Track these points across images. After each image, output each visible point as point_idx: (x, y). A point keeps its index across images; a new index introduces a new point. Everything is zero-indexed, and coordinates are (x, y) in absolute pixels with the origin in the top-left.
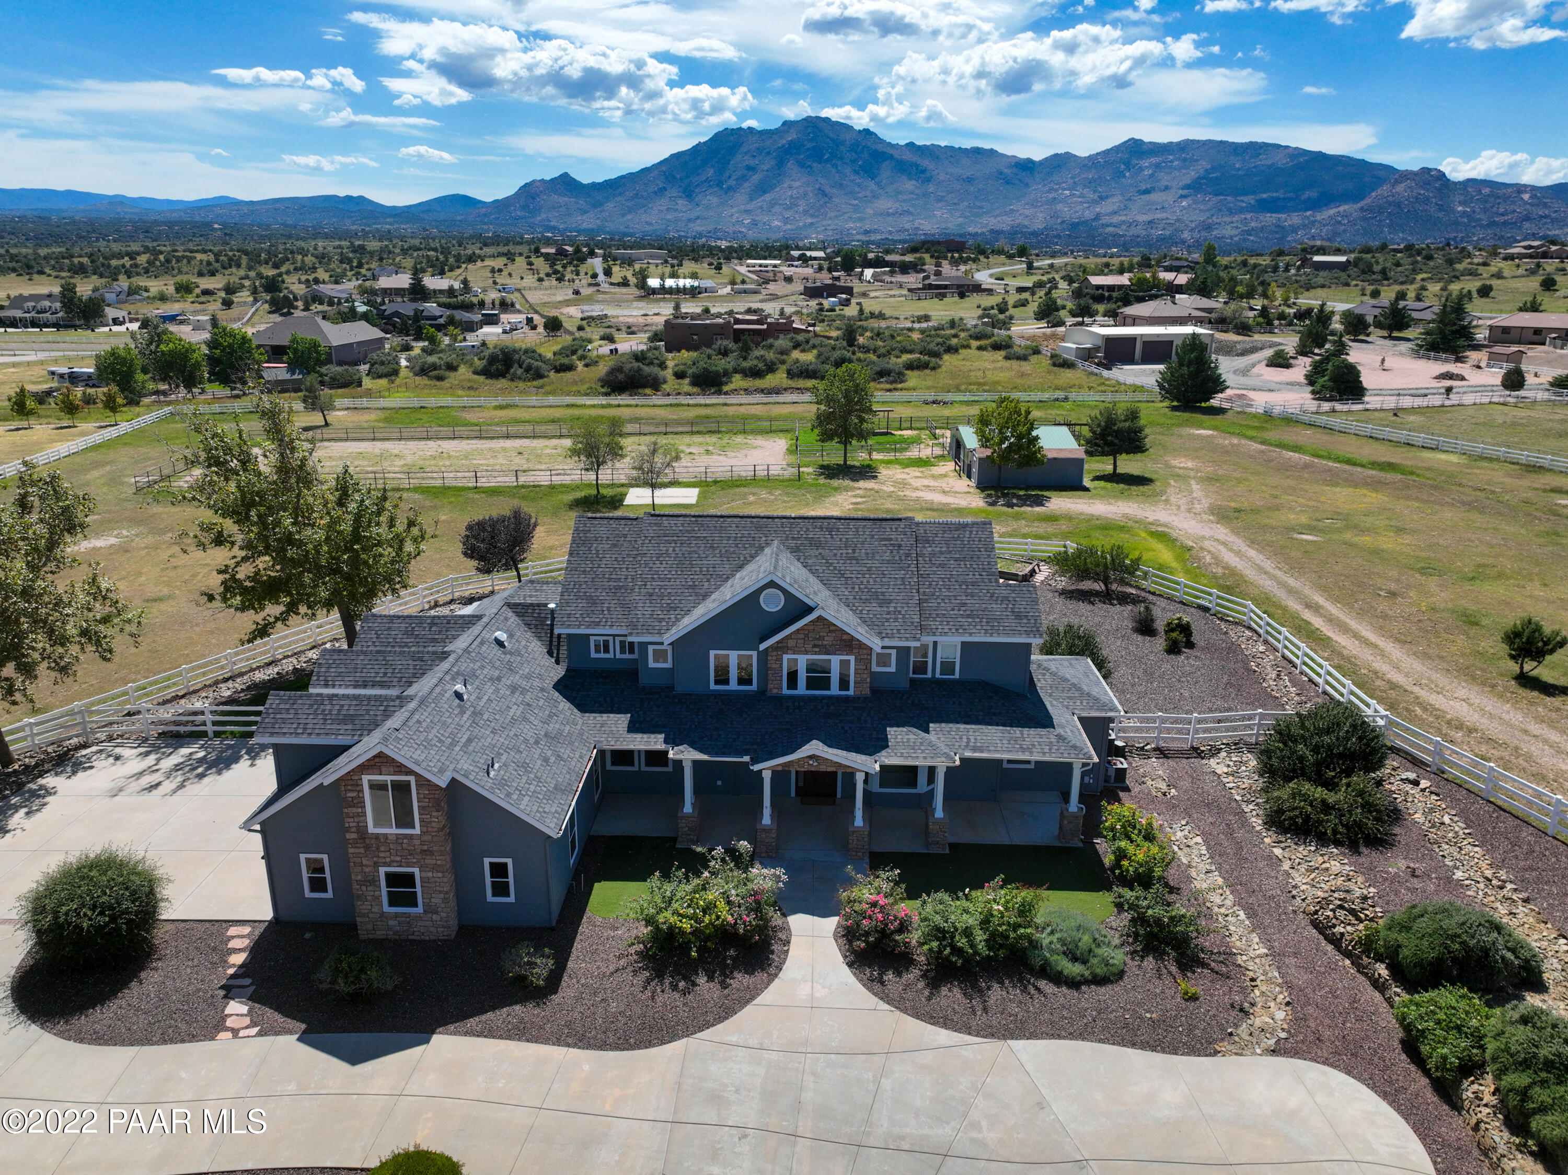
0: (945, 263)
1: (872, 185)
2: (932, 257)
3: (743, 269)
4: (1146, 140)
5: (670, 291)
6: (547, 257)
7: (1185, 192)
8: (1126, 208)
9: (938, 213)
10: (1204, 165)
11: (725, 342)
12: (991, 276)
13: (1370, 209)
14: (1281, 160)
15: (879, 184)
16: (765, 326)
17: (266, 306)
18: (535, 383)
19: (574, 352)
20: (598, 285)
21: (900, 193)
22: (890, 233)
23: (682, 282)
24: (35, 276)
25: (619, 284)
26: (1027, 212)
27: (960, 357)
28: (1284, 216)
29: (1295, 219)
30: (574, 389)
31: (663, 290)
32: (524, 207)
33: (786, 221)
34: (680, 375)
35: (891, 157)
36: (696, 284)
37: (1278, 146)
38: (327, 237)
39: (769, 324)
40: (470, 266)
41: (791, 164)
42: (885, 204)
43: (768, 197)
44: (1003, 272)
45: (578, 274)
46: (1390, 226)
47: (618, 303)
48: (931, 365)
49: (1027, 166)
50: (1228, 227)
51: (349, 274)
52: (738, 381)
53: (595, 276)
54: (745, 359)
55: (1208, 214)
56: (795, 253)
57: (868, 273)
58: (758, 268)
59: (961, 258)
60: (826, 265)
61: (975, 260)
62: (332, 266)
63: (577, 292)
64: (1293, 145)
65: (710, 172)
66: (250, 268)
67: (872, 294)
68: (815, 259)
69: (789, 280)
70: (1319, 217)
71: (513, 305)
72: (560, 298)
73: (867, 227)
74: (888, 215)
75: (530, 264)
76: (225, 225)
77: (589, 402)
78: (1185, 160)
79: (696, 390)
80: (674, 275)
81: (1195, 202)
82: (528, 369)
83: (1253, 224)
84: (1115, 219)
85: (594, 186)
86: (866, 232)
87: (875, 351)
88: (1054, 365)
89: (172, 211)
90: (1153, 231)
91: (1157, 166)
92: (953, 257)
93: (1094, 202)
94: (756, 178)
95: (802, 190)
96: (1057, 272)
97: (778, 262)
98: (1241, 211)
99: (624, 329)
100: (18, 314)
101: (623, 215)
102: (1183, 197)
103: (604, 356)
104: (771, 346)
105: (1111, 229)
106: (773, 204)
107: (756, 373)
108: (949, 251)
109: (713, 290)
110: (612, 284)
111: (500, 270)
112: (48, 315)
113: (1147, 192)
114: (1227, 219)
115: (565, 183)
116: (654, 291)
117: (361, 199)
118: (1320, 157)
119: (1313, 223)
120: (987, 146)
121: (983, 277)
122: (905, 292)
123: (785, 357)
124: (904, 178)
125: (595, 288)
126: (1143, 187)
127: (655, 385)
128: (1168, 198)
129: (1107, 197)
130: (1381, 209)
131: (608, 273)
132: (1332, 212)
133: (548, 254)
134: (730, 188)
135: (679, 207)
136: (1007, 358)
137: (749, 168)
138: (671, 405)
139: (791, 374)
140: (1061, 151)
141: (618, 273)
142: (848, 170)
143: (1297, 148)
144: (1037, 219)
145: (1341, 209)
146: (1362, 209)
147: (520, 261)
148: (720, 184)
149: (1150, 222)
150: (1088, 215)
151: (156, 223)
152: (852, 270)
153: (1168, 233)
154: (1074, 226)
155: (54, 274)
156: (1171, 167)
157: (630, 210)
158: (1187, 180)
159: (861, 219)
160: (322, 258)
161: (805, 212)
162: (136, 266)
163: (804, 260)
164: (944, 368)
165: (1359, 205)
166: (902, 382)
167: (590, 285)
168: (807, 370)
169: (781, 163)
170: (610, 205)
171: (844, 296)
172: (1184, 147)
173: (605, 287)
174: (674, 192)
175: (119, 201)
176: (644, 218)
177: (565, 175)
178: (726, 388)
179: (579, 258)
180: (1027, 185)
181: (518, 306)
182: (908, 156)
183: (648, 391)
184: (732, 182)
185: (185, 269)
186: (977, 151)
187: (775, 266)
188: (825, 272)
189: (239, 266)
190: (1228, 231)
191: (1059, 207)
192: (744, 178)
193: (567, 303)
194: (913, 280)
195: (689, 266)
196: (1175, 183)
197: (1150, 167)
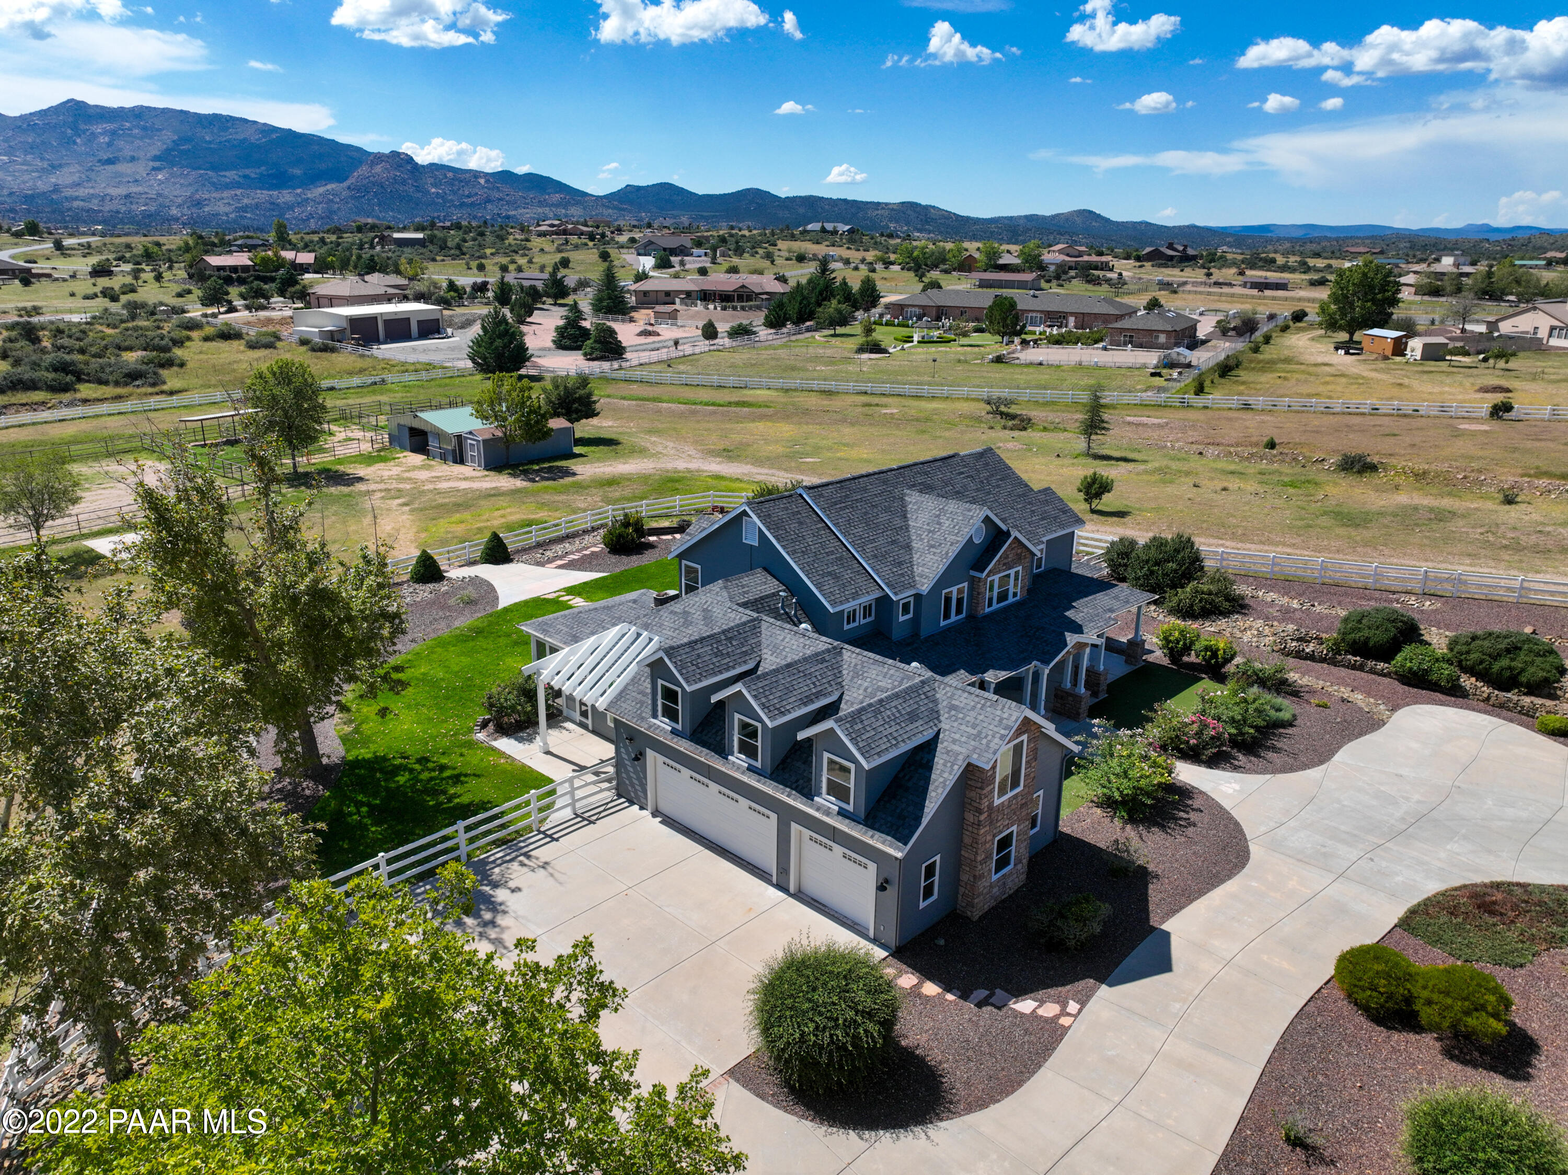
7: (158, 164)
8: (89, 180)
10: (170, 135)
13: (356, 189)
14: (254, 138)
28: (275, 193)
29: (287, 196)
37: (245, 121)
44: (26, 254)
48: (175, 362)
50: (220, 204)
55: (191, 190)
64: (261, 120)
70: (310, 195)
78: (144, 128)
81: (172, 175)
83: (245, 201)
84: (82, 192)
88: (314, 350)
90: (134, 207)
91: (113, 133)
93: (45, 171)
98: (227, 187)
102: (156, 169)
105: (79, 203)
113: (110, 162)
114: (215, 195)
119: (306, 201)
126: (103, 156)
128: (140, 169)
129: (60, 166)
130: (366, 189)
136: (251, 347)
143: (265, 124)
149: (127, 197)
150: (42, 186)
154: (29, 198)
156: (129, 135)
158: (155, 151)
164: (191, 364)
165: (345, 184)
172: (139, 113)
190: (222, 208)
196: (141, 154)
197: (104, 133)
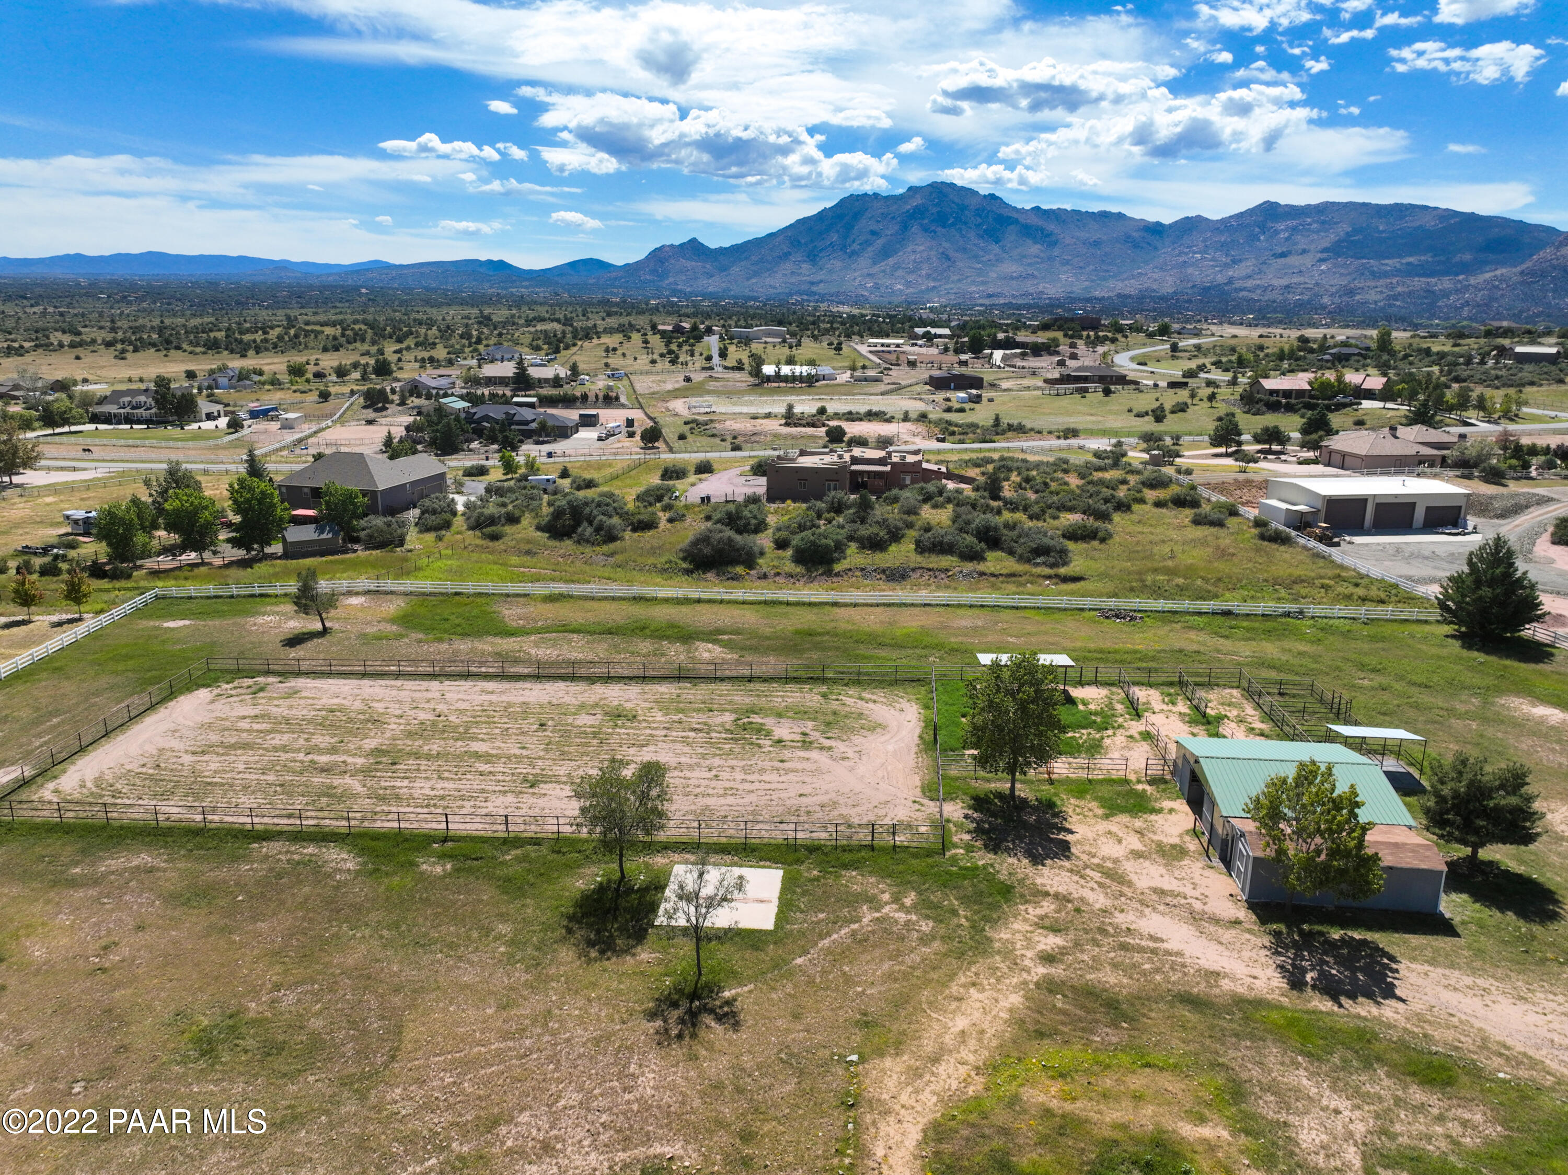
0: (1080, 343)
1: (996, 249)
2: (1065, 336)
3: (863, 349)
4: (1282, 202)
5: (786, 379)
6: (663, 334)
7: (1325, 255)
8: (1260, 272)
9: (1063, 277)
10: (1344, 228)
11: (840, 494)
12: (1132, 359)
13: (1531, 273)
14: (1429, 222)
15: (1003, 248)
16: (888, 468)
17: (362, 400)
18: (605, 548)
19: (659, 499)
20: (711, 368)
21: (1024, 257)
22: (1014, 296)
23: (798, 370)
24: (173, 352)
25: (733, 368)
26: (1156, 276)
27: (1134, 517)
28: (1434, 280)
29: (1446, 283)
30: (651, 560)
31: (778, 377)
32: (653, 271)
33: (908, 284)
34: (781, 545)
35: (1016, 221)
36: (813, 372)
37: (1426, 208)
38: (463, 303)
39: (894, 465)
40: (586, 344)
41: (915, 229)
42: (1010, 268)
43: (891, 261)
44: (1144, 355)
45: (692, 355)
46: (1554, 291)
47: (729, 394)
48: (1100, 535)
49: (1156, 229)
50: (1372, 292)
51: (467, 350)
52: (854, 556)
53: (709, 358)
54: (863, 521)
55: (1349, 278)
56: (919, 331)
57: (998, 355)
58: (879, 348)
59: (1097, 337)
60: (951, 346)
61: (1113, 341)
62: (453, 341)
63: (688, 379)
64: (1443, 205)
65: (834, 237)
66: (374, 343)
67: (1005, 385)
68: (940, 336)
69: (912, 364)
70: (1472, 281)
71: (617, 398)
72: (669, 386)
73: (991, 291)
74: (1012, 278)
75: (646, 342)
76: (371, 289)
77: (663, 593)
78: (1323, 222)
79: (799, 569)
80: (791, 361)
81: (1335, 265)
82: (598, 529)
83: (1399, 289)
84: (1249, 283)
85: (722, 251)
86: (990, 296)
87: (1025, 509)
88: (1262, 537)
89: (329, 275)
90: (1290, 296)
91: (1294, 229)
92: (1088, 336)
93: (1226, 266)
94: (880, 242)
95: (925, 255)
96: (1205, 355)
97: (901, 341)
98: (1385, 275)
99: (729, 439)
100: (112, 409)
101: (748, 279)
102: (1322, 260)
103: (694, 506)
104: (896, 500)
105: (1245, 294)
106: (896, 267)
107: (875, 545)
108: (1084, 329)
109: (832, 378)
110: (726, 368)
111: (615, 349)
112: (141, 411)
113: (1283, 255)
114: (1372, 284)
115: (694, 248)
116: (769, 379)
117: (501, 265)
118: (1472, 218)
119: (1467, 288)
120: (1114, 209)
121: (1124, 362)
122: (1040, 384)
123: (912, 518)
124: (1029, 242)
125: (709, 373)
126: (1279, 250)
127: (749, 559)
128: (1307, 261)
129: (1240, 260)
130: (1543, 274)
131: (723, 354)
132: (1488, 276)
133: (665, 332)
134: (854, 253)
135: (803, 271)
136: (1197, 522)
137: (873, 233)
138: (765, 603)
139: (921, 548)
140: (1192, 214)
141: (736, 353)
142: (972, 235)
143: (1446, 209)
144: (1166, 284)
145: (1498, 272)
146: (1522, 273)
147: (636, 337)
148: (843, 248)
149: (1287, 287)
150: (1221, 279)
151: (311, 287)
152: (981, 351)
153: (1306, 298)
154: (1206, 290)
155: (190, 349)
156: (1308, 230)
157: (756, 274)
158: (1326, 243)
159: (984, 283)
160: (446, 332)
161: (928, 276)
162: (266, 341)
163: (929, 337)
164: (1117, 538)
165: (1519, 269)
166: (1065, 564)
167: (704, 369)
168: (941, 543)
169: (905, 227)
170: (735, 270)
171: (974, 392)
172: (1324, 209)
173: (719, 371)
174: (798, 256)
175: (283, 266)
176: (769, 281)
177: (694, 241)
178: (837, 567)
179: (696, 335)
180: (1156, 248)
181: (623, 399)
182: (1034, 220)
183: (740, 570)
184: (855, 246)
185: (311, 344)
186: (1104, 215)
187: (898, 346)
188: (951, 353)
189: (363, 340)
190: (1372, 296)
191: (1190, 270)
192: (868, 243)
193: (676, 394)
194: (1047, 366)
195: (809, 348)
196: (1313, 247)
197: (1286, 230)
